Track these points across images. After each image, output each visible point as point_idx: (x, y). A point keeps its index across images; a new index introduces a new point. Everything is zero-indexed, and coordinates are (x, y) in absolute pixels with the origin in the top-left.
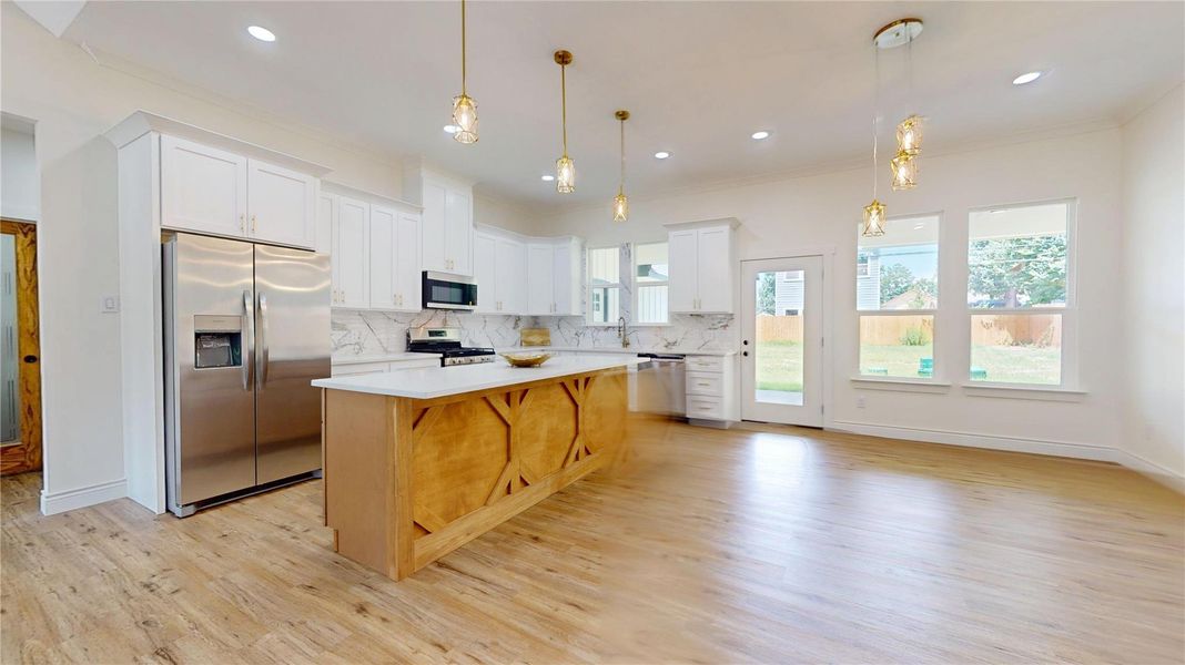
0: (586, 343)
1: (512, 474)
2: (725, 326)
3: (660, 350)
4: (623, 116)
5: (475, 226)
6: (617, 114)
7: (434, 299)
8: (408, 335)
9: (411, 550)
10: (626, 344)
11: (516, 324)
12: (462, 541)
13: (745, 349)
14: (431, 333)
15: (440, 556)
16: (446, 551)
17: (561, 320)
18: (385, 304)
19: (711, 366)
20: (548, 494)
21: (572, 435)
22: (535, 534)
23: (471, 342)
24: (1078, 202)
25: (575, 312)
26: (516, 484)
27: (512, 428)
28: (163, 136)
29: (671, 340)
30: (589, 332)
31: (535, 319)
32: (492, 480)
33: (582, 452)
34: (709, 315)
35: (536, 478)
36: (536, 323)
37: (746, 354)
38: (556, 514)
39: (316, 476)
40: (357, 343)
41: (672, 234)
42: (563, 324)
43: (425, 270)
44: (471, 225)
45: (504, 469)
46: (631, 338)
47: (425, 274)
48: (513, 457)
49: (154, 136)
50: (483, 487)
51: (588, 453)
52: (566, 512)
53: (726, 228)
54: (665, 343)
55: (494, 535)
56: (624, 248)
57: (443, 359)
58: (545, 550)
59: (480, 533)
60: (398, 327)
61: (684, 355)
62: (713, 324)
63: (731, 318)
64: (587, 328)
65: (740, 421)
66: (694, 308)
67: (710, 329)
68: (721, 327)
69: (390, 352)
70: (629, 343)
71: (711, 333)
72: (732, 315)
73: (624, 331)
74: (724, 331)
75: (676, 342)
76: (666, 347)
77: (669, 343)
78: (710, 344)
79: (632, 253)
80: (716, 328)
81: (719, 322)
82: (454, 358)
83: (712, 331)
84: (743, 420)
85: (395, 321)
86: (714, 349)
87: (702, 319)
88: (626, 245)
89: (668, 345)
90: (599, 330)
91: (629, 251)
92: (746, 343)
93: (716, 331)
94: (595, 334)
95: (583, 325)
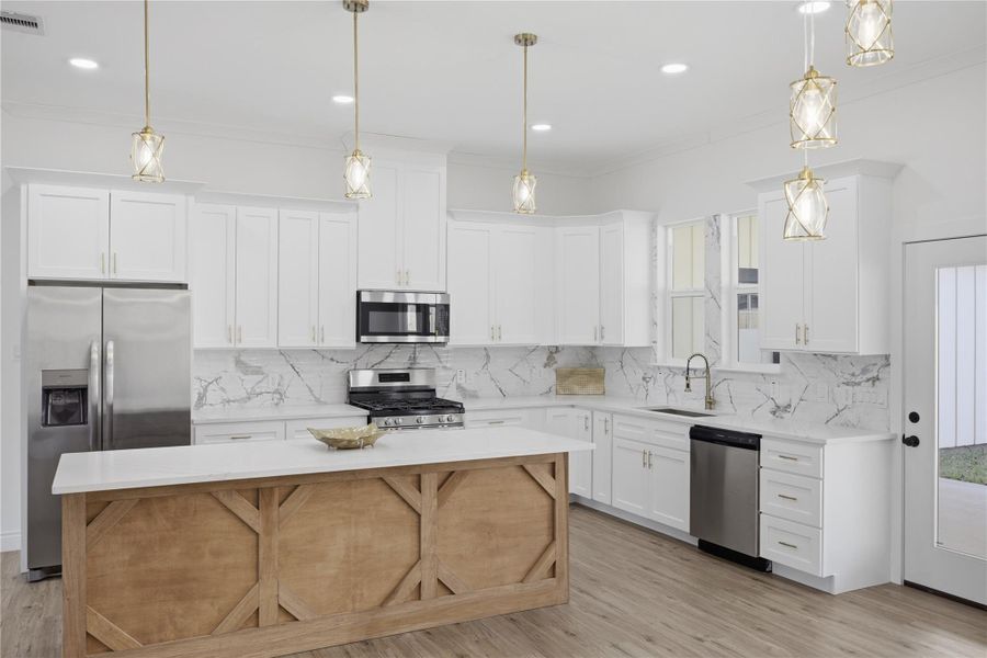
2: (875, 380)
4: (526, 40)
5: (449, 213)
6: (518, 39)
7: (371, 330)
8: (349, 381)
10: (710, 402)
11: (551, 359)
13: (912, 430)
14: (383, 377)
17: (623, 354)
19: (801, 463)
26: (269, 616)
27: (261, 537)
28: (30, 185)
29: (781, 402)
30: (661, 377)
32: (223, 603)
36: (594, 356)
37: (913, 441)
40: (277, 392)
41: (762, 197)
42: (627, 359)
43: (359, 288)
44: (443, 212)
45: (249, 591)
46: (720, 392)
47: (359, 296)
48: (263, 576)
49: (23, 188)
50: (208, 610)
51: (447, 590)
53: (852, 181)
54: (771, 405)
56: (710, 224)
57: (370, 419)
60: (337, 369)
61: (760, 436)
62: (853, 375)
63: (884, 362)
64: (659, 368)
65: (899, 582)
66: (798, 340)
67: (847, 384)
68: (868, 380)
69: (325, 403)
70: (715, 401)
71: (847, 391)
72: (887, 357)
73: (708, 378)
74: (871, 390)
75: (790, 405)
76: (774, 413)
77: (778, 407)
78: (848, 415)
79: (722, 234)
80: (859, 384)
81: (864, 371)
82: (386, 418)
83: (850, 388)
84: (907, 584)
85: (332, 359)
86: (853, 426)
87: (833, 364)
88: (713, 219)
89: (776, 410)
90: (674, 374)
91: (718, 229)
92: (914, 418)
93: (858, 388)
94: (669, 381)
95: (653, 364)
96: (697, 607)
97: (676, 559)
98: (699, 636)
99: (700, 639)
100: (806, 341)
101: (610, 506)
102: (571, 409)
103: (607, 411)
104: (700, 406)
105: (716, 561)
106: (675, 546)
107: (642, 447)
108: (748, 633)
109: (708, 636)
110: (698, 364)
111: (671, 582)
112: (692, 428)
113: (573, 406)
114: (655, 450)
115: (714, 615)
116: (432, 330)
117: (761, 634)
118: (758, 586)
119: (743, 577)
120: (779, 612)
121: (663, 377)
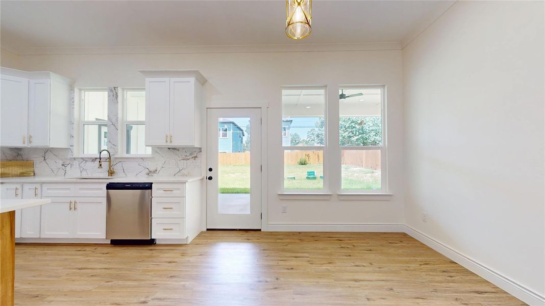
0: (74, 172)
2: (195, 157)
10: (111, 173)
13: (210, 174)
17: (46, 152)
19: (175, 192)
24: (386, 87)
29: (152, 169)
30: (76, 163)
34: (183, 149)
36: (19, 155)
37: (210, 178)
41: (148, 80)
42: (48, 155)
46: (117, 168)
53: (192, 80)
54: (147, 171)
56: (111, 91)
61: (152, 183)
62: (186, 156)
63: (199, 151)
64: (75, 158)
65: (206, 230)
66: (166, 142)
67: (184, 160)
68: (192, 158)
70: (114, 172)
71: (184, 162)
72: (200, 149)
73: (110, 162)
74: (194, 161)
75: (156, 170)
76: (148, 174)
77: (150, 171)
78: (183, 172)
79: (119, 96)
80: (189, 159)
81: (191, 154)
84: (208, 230)
86: (186, 175)
87: (177, 152)
88: (113, 89)
89: (150, 173)
90: (86, 161)
91: (116, 93)
92: (211, 170)
93: (188, 161)
94: (82, 165)
95: (70, 156)
96: (129, 280)
97: (99, 255)
98: (143, 299)
99: (144, 302)
100: (171, 142)
101: (40, 238)
103: (37, 183)
104: (106, 175)
105: (125, 248)
106: (95, 248)
107: (69, 200)
108: (168, 283)
109: (147, 297)
110: (105, 154)
111: (103, 270)
112: (107, 185)
114: (78, 200)
115: (143, 280)
117: (174, 279)
118: (155, 253)
119: (144, 251)
120: (174, 262)
121: (78, 163)
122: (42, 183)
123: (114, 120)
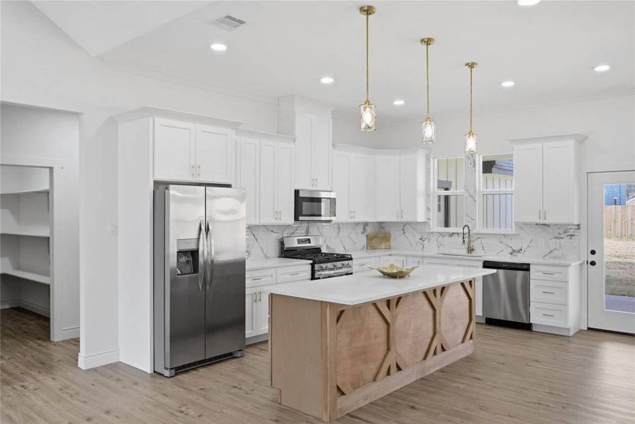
1: (391, 361)
2: (572, 236)
3: (505, 258)
4: (472, 65)
5: (334, 146)
7: (303, 213)
8: (282, 243)
9: (335, 403)
10: (470, 250)
11: (364, 229)
12: (363, 403)
13: (592, 258)
14: (300, 241)
15: (350, 411)
16: (354, 409)
17: (406, 226)
18: (269, 220)
19: (556, 275)
20: (415, 379)
21: (431, 334)
22: (412, 405)
23: (327, 247)
25: (421, 218)
26: (394, 369)
27: (391, 326)
28: (156, 118)
29: (516, 248)
30: (433, 239)
31: (381, 224)
32: (378, 363)
33: (439, 349)
34: (555, 225)
35: (406, 366)
36: (382, 228)
37: (593, 263)
38: (425, 394)
39: (235, 355)
40: (247, 251)
41: (517, 147)
42: (408, 228)
43: (297, 188)
44: (331, 145)
45: (385, 356)
46: (476, 244)
47: (297, 192)
48: (392, 348)
49: (151, 120)
50: (373, 367)
51: (443, 349)
52: (433, 393)
54: (511, 250)
55: (381, 402)
57: (313, 265)
58: (421, 414)
59: (372, 400)
60: (275, 236)
61: (529, 264)
62: (559, 234)
63: (576, 227)
64: (432, 233)
65: (586, 329)
66: (540, 218)
67: (556, 238)
68: (568, 236)
69: (269, 258)
71: (556, 242)
72: (578, 225)
73: (470, 238)
74: (570, 240)
75: (521, 249)
76: (511, 254)
77: (513, 250)
78: (556, 253)
79: (477, 163)
80: (563, 238)
81: (565, 232)
82: (321, 265)
83: (557, 240)
84: (589, 329)
85: (272, 231)
86: (559, 258)
87: (548, 228)
88: (471, 156)
89: (513, 252)
90: (444, 236)
91: (474, 161)
92: (593, 252)
93: (562, 240)
94: (439, 239)
95: (427, 231)
100: (545, 218)
102: (389, 257)
103: (403, 255)
104: (465, 252)
112: (484, 263)
113: (390, 255)
116: (323, 213)
121: (435, 237)
122: (407, 256)
123: (471, 191)
